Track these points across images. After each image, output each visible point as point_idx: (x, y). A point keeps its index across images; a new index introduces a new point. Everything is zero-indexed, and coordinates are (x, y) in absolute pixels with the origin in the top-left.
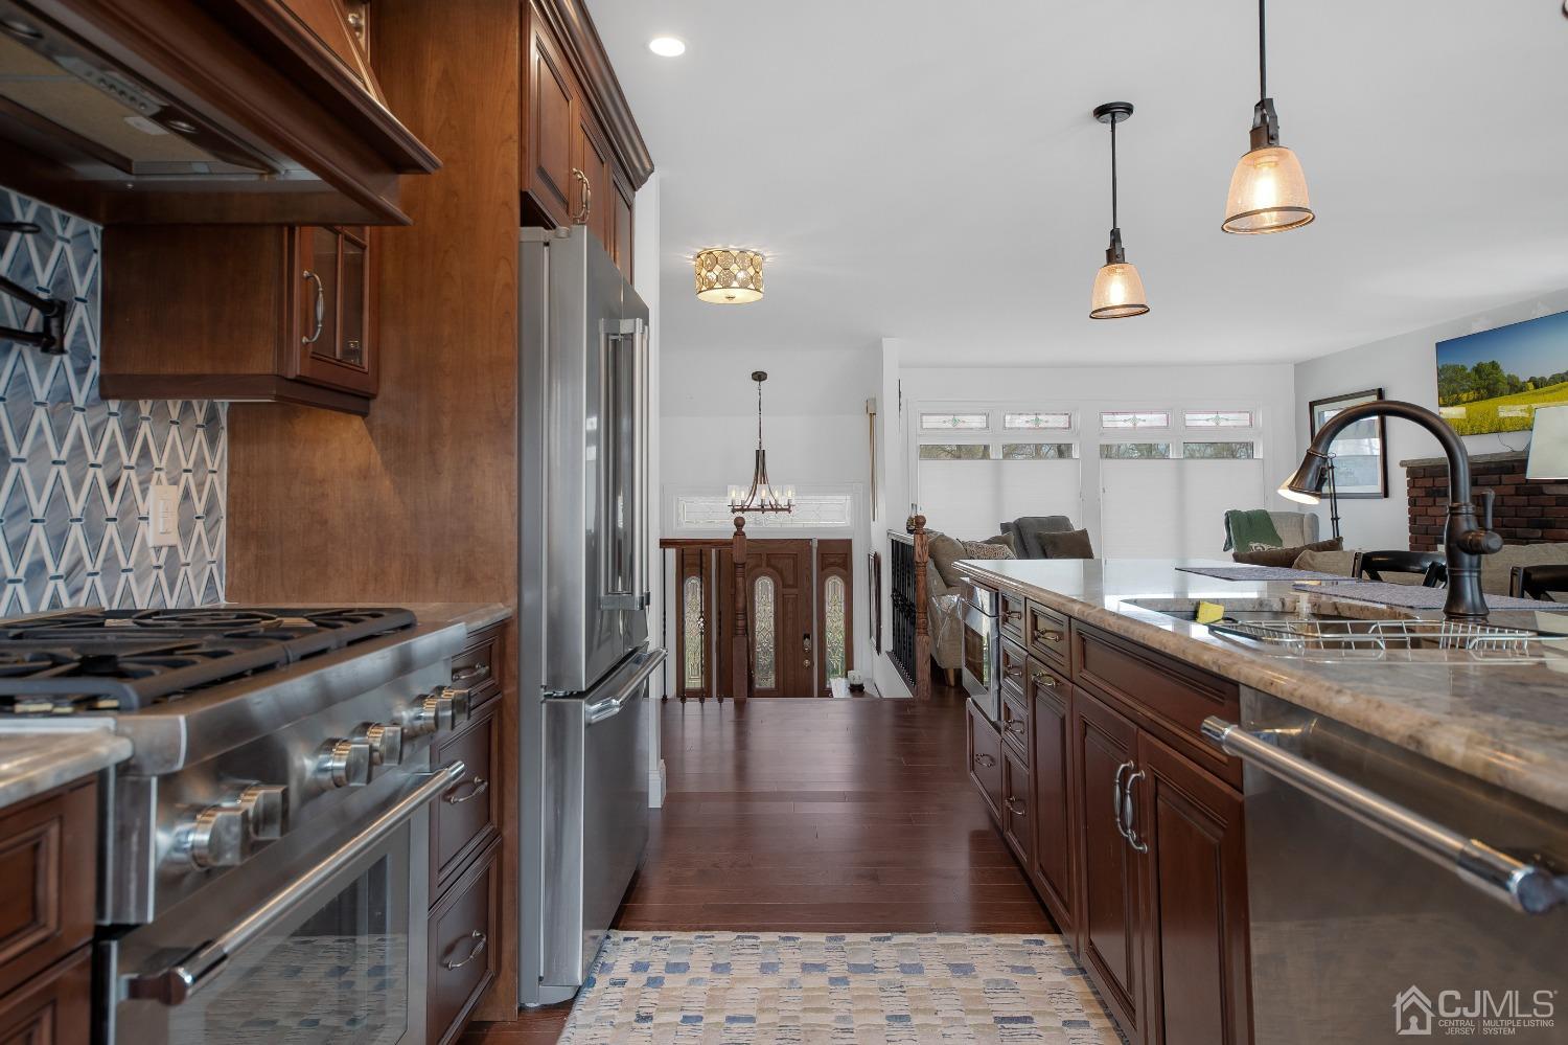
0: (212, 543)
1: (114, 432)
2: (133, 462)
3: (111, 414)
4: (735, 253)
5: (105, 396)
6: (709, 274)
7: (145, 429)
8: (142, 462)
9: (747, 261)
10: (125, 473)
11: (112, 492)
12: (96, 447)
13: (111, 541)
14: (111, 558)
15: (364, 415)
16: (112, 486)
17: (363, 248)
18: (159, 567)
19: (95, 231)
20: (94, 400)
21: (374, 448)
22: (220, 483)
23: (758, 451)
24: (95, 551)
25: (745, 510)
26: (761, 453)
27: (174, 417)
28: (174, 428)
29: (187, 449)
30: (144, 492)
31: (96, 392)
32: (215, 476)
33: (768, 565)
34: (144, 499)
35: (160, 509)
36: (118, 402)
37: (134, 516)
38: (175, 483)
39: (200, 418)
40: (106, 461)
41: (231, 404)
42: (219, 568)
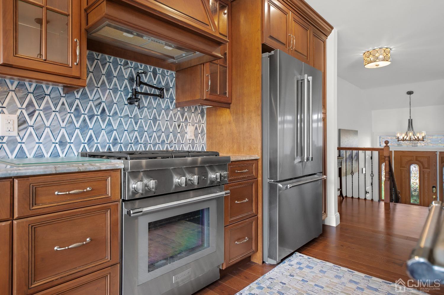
0: (203, 139)
1: (179, 115)
2: (183, 121)
3: (178, 111)
4: (377, 50)
5: (177, 107)
6: (368, 59)
7: (186, 114)
8: (185, 121)
9: (383, 51)
10: (182, 123)
11: (179, 127)
12: (175, 118)
13: (179, 137)
14: (179, 141)
15: (229, 108)
16: (179, 126)
17: (226, 67)
18: (190, 144)
19: (174, 73)
20: (175, 108)
21: (231, 116)
22: (205, 126)
23: (409, 120)
24: (175, 139)
25: (404, 140)
26: (410, 121)
27: (193, 111)
28: (193, 114)
29: (196, 118)
30: (186, 127)
31: (175, 106)
32: (203, 125)
33: (417, 160)
34: (186, 129)
35: (190, 131)
36: (180, 108)
37: (184, 132)
38: (193, 126)
39: (199, 112)
40: (178, 121)
41: (207, 108)
42: (205, 145)
